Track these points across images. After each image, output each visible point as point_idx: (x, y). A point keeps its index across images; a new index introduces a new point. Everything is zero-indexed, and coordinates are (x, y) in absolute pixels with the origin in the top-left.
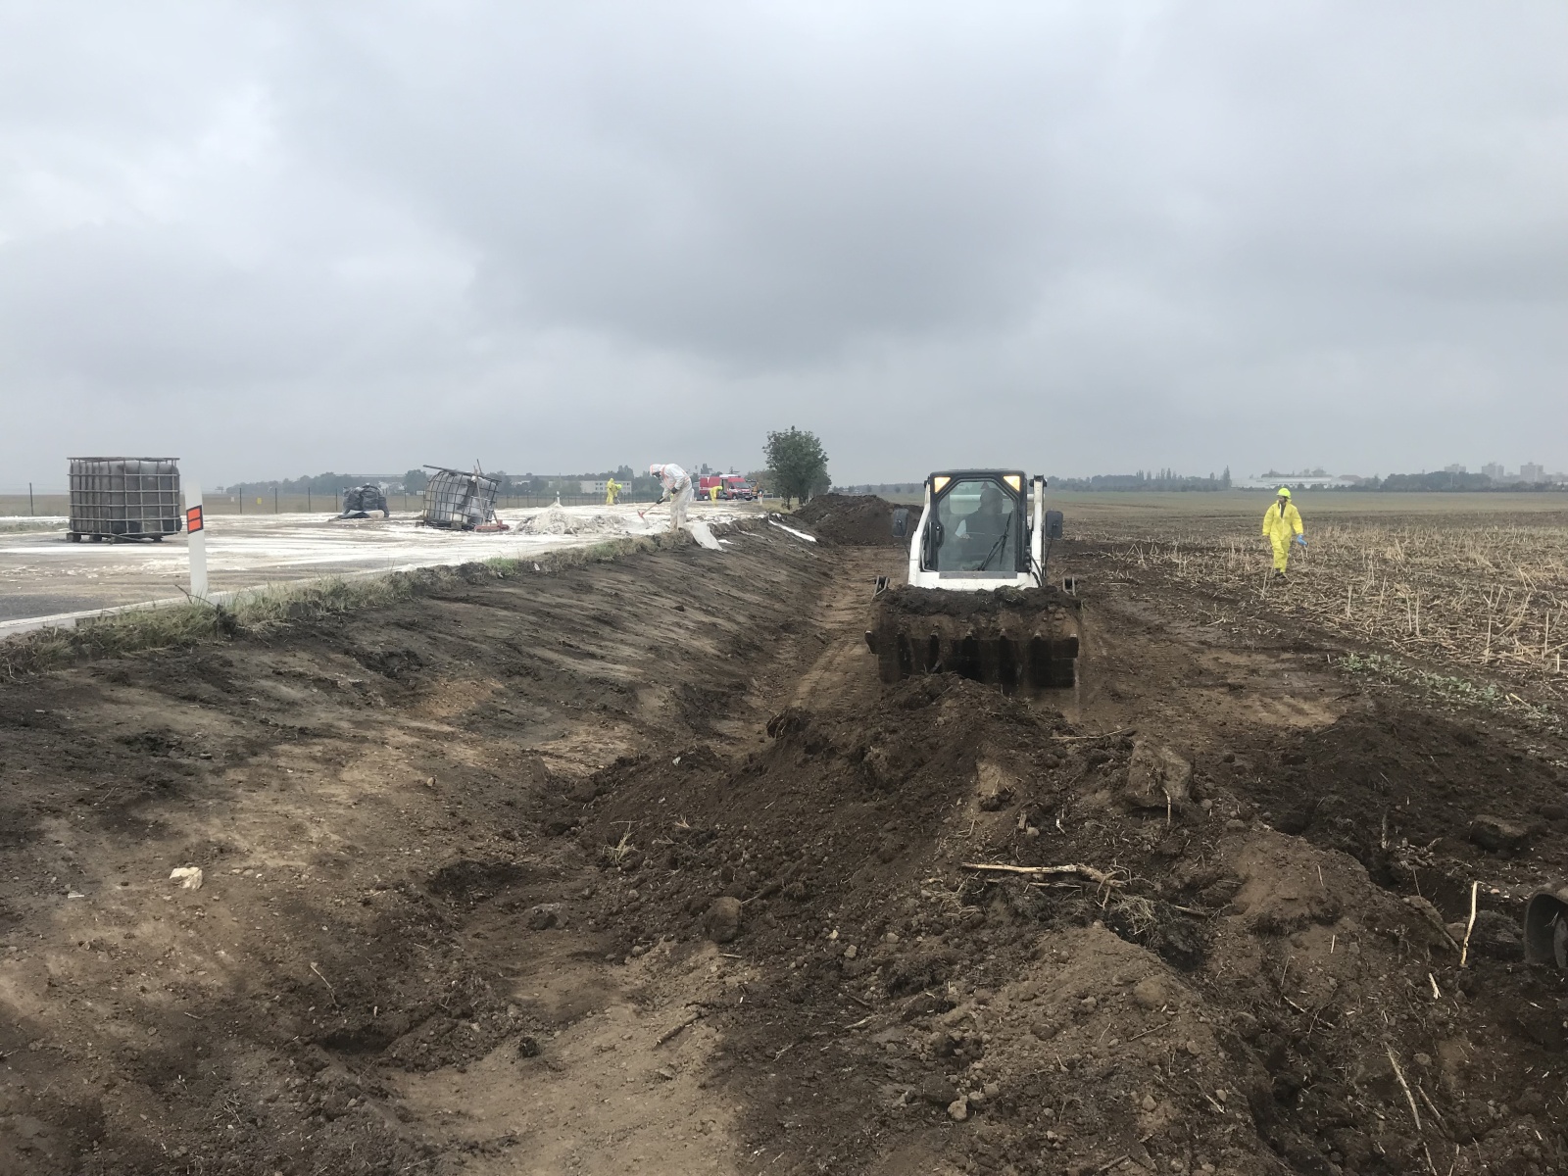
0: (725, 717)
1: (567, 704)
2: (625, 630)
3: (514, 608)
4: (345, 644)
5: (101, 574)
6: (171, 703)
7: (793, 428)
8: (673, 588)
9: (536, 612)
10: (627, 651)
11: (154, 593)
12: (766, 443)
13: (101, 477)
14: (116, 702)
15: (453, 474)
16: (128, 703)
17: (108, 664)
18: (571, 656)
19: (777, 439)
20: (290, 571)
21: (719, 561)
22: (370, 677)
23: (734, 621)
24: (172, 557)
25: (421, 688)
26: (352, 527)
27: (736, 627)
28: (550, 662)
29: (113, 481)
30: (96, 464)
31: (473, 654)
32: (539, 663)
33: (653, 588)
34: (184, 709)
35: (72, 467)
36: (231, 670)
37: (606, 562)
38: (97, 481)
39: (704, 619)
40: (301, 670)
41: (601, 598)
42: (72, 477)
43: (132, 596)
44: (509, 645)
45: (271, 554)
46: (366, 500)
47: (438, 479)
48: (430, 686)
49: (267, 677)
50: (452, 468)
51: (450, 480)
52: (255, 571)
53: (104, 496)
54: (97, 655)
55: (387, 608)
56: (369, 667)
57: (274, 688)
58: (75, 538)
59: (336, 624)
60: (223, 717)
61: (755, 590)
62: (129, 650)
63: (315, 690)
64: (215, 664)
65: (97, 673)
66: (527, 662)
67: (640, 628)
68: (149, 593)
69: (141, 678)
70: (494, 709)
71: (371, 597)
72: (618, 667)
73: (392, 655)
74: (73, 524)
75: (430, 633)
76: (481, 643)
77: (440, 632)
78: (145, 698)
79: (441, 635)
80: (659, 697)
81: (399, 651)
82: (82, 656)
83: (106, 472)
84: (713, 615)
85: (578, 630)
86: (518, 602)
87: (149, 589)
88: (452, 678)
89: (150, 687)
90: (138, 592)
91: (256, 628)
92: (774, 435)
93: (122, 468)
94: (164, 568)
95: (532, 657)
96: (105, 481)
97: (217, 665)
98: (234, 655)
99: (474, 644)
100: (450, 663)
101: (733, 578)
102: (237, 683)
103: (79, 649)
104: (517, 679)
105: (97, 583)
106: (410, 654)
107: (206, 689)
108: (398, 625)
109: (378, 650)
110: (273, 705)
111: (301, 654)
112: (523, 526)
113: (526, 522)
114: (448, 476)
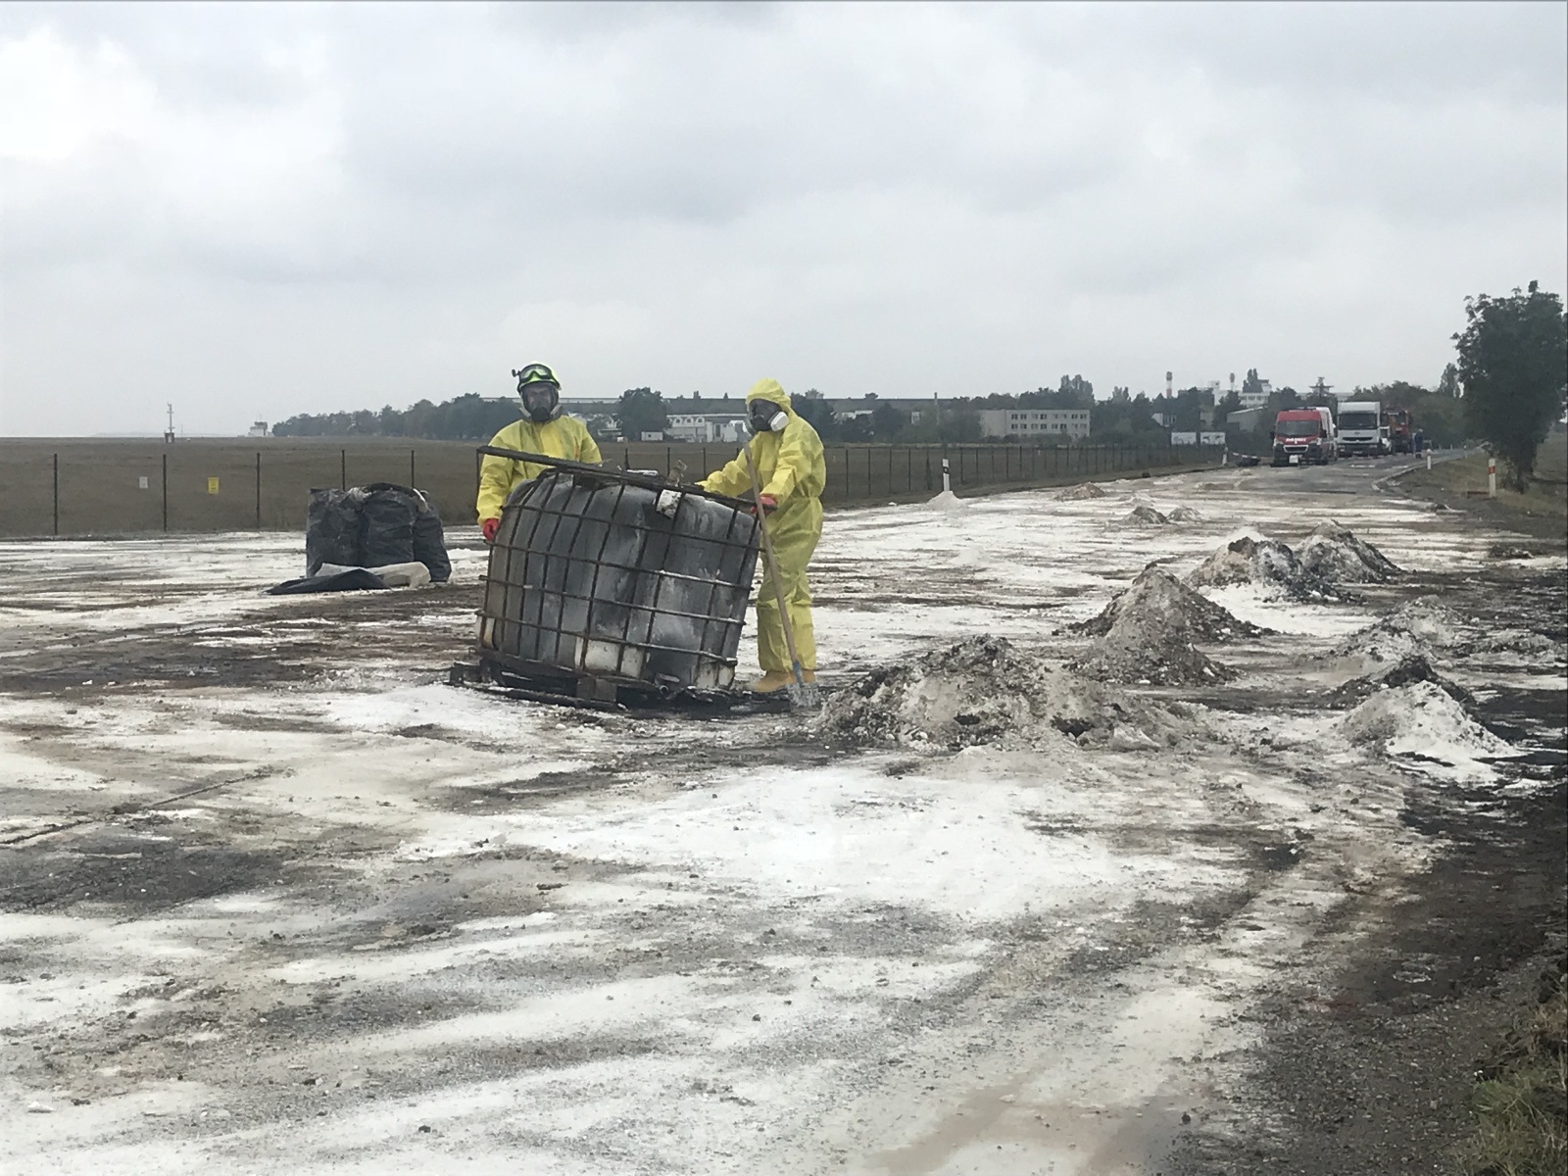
46: (376, 529)
47: (536, 500)
51: (578, 506)
112: (856, 705)
113: (868, 692)
114: (570, 492)
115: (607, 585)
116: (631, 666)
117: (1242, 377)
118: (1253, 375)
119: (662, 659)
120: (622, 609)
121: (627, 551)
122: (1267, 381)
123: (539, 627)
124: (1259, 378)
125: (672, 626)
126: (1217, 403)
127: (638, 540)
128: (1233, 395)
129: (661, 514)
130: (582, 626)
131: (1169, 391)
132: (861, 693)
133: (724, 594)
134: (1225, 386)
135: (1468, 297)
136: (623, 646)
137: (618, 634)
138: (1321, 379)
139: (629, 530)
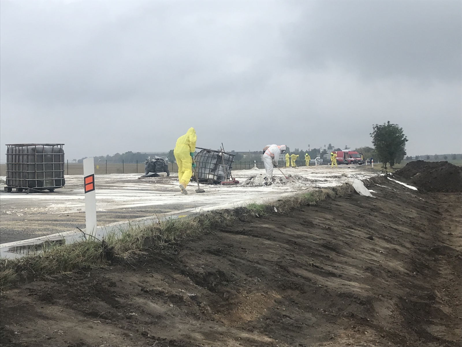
0: (432, 323)
1: (325, 311)
2: (344, 255)
3: (274, 239)
4: (181, 266)
5: (25, 213)
6: (81, 318)
7: (389, 122)
8: (358, 223)
9: (288, 242)
10: (353, 271)
11: (57, 228)
12: (372, 131)
13: (23, 155)
14: (45, 318)
15: (209, 151)
16: (53, 318)
17: (38, 285)
18: (320, 275)
19: (378, 129)
20: (131, 212)
21: (374, 204)
22: (200, 291)
23: (405, 247)
24: (62, 202)
25: (232, 299)
26: (153, 182)
27: (408, 251)
28: (308, 279)
29: (29, 157)
30: (21, 148)
31: (259, 273)
32: (302, 281)
33: (348, 224)
34: (90, 324)
35: (8, 150)
36: (116, 289)
37: (312, 205)
38: (21, 157)
39: (388, 246)
40: (160, 289)
41: (321, 231)
42: (8, 155)
43: (45, 230)
44: (281, 267)
45: (116, 200)
46: (157, 167)
47: (201, 154)
48: (237, 297)
49: (138, 295)
50: (208, 148)
51: (207, 155)
52: (111, 211)
53: (24, 166)
54: (31, 279)
55: (199, 239)
56: (197, 283)
57: (145, 304)
58: (9, 190)
59: (173, 252)
60: (116, 330)
61: (404, 224)
62: (50, 274)
63: (172, 305)
64: (105, 285)
65: (32, 292)
66: (295, 279)
67: (353, 253)
68: (55, 228)
69: (60, 298)
70: (278, 314)
71: (188, 232)
72: (353, 283)
73: (210, 274)
74: (8, 182)
75: (230, 257)
76: (262, 265)
77: (236, 257)
78: (64, 315)
79: (237, 259)
80: (388, 308)
81: (214, 271)
82: (22, 280)
83: (26, 152)
84: (391, 242)
85: (317, 255)
86: (275, 234)
87: (54, 225)
88: (249, 292)
89: (67, 305)
90: (48, 227)
91: (126, 255)
92: (377, 127)
93: (34, 150)
94: (59, 209)
95: (296, 275)
96: (25, 157)
97: (107, 286)
98: (115, 276)
99: (259, 266)
100: (245, 280)
101: (387, 216)
102: (122, 301)
103: (21, 275)
104: (289, 292)
105: (23, 220)
106: (221, 273)
107: (102, 306)
108: (210, 252)
109: (201, 271)
110: (147, 319)
111: (156, 275)
112: (249, 181)
113: (251, 179)
114: (206, 153)
115: (212, 166)
116: (215, 178)
117: (327, 146)
118: (330, 145)
119: (220, 177)
120: (214, 170)
121: (215, 161)
122: (334, 147)
123: (202, 173)
124: (332, 146)
125: (221, 173)
126: (321, 152)
127: (216, 160)
128: (325, 150)
129: (220, 156)
130: (208, 173)
131: (309, 149)
132: (249, 180)
133: (228, 168)
134: (324, 148)
135: (373, 125)
136: (214, 175)
137: (213, 173)
138: (346, 146)
139: (215, 158)
